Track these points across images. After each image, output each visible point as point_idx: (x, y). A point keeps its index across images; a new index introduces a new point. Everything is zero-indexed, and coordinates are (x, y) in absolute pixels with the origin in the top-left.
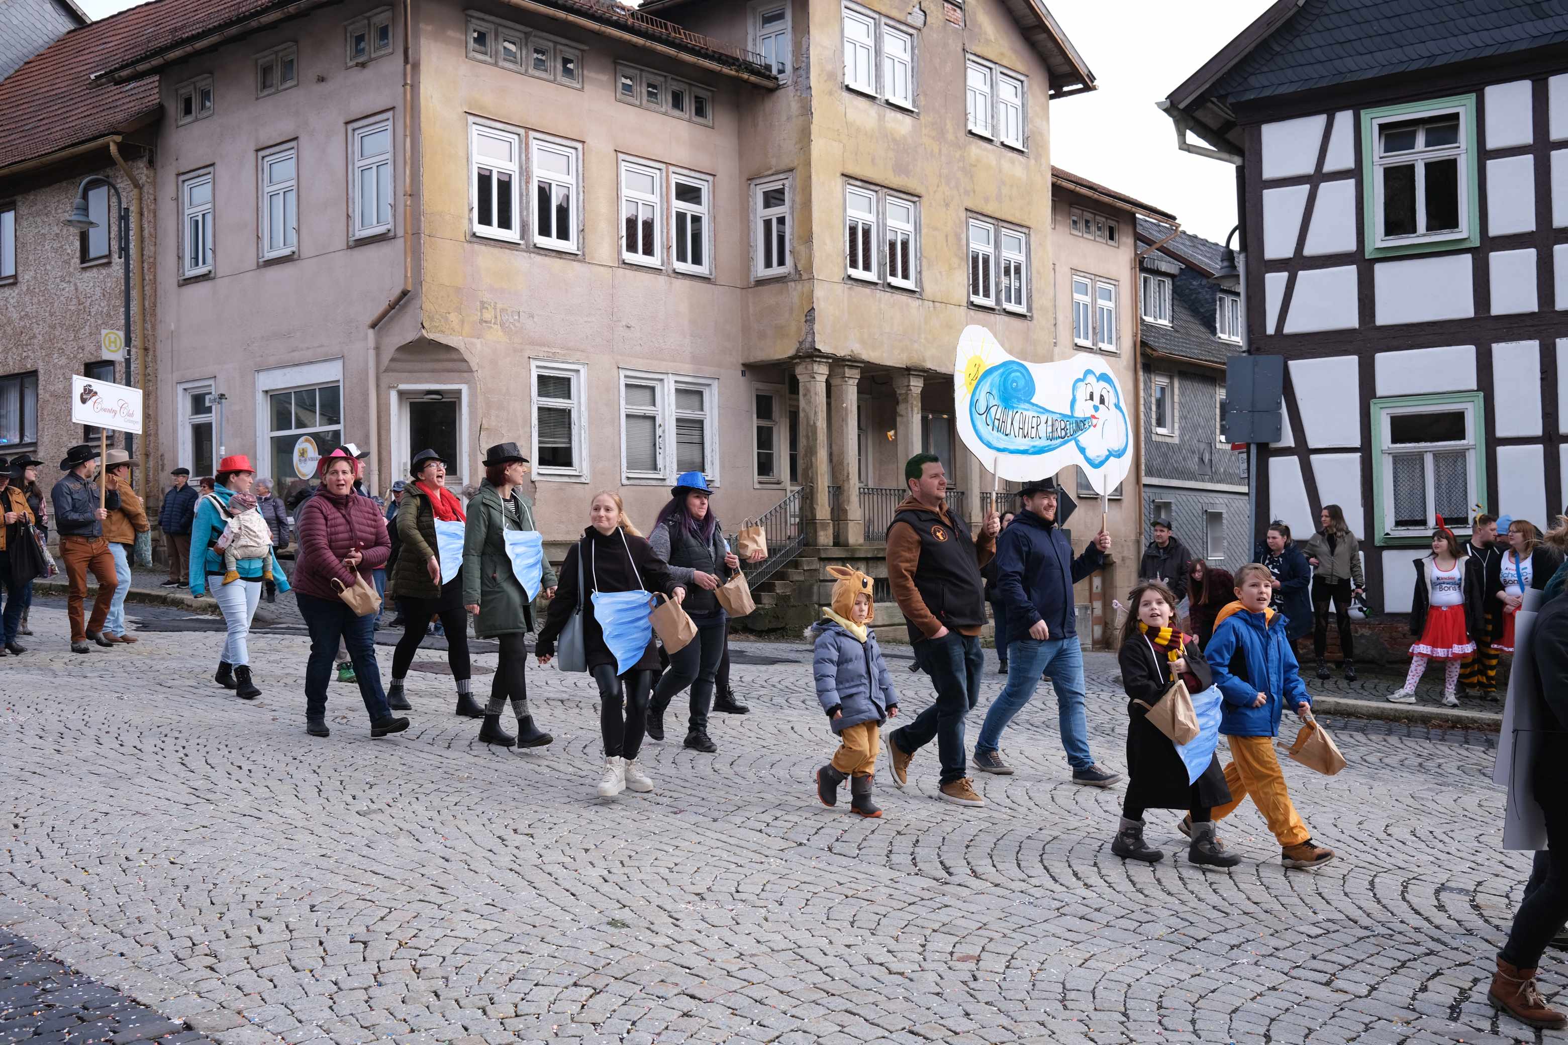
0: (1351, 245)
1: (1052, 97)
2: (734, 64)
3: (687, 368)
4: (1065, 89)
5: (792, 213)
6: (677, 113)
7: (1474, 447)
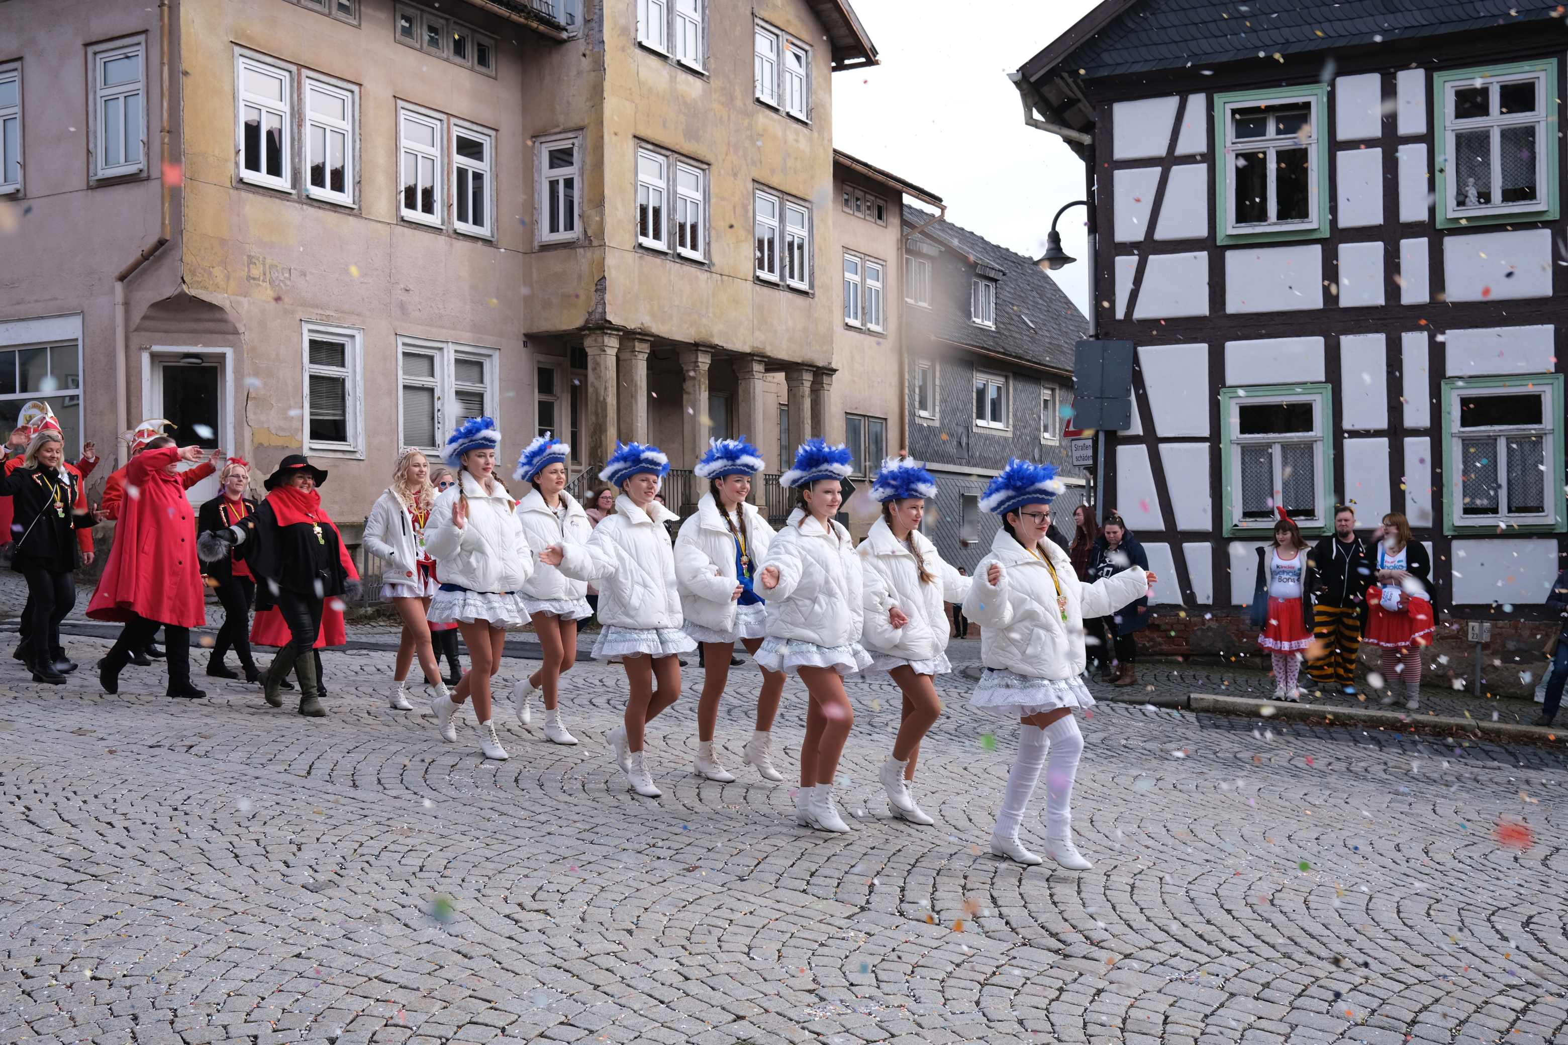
0: (1202, 231)
1: (834, 69)
2: (523, 11)
3: (466, 336)
4: (847, 62)
5: (582, 175)
6: (458, 60)
7: (1321, 439)
